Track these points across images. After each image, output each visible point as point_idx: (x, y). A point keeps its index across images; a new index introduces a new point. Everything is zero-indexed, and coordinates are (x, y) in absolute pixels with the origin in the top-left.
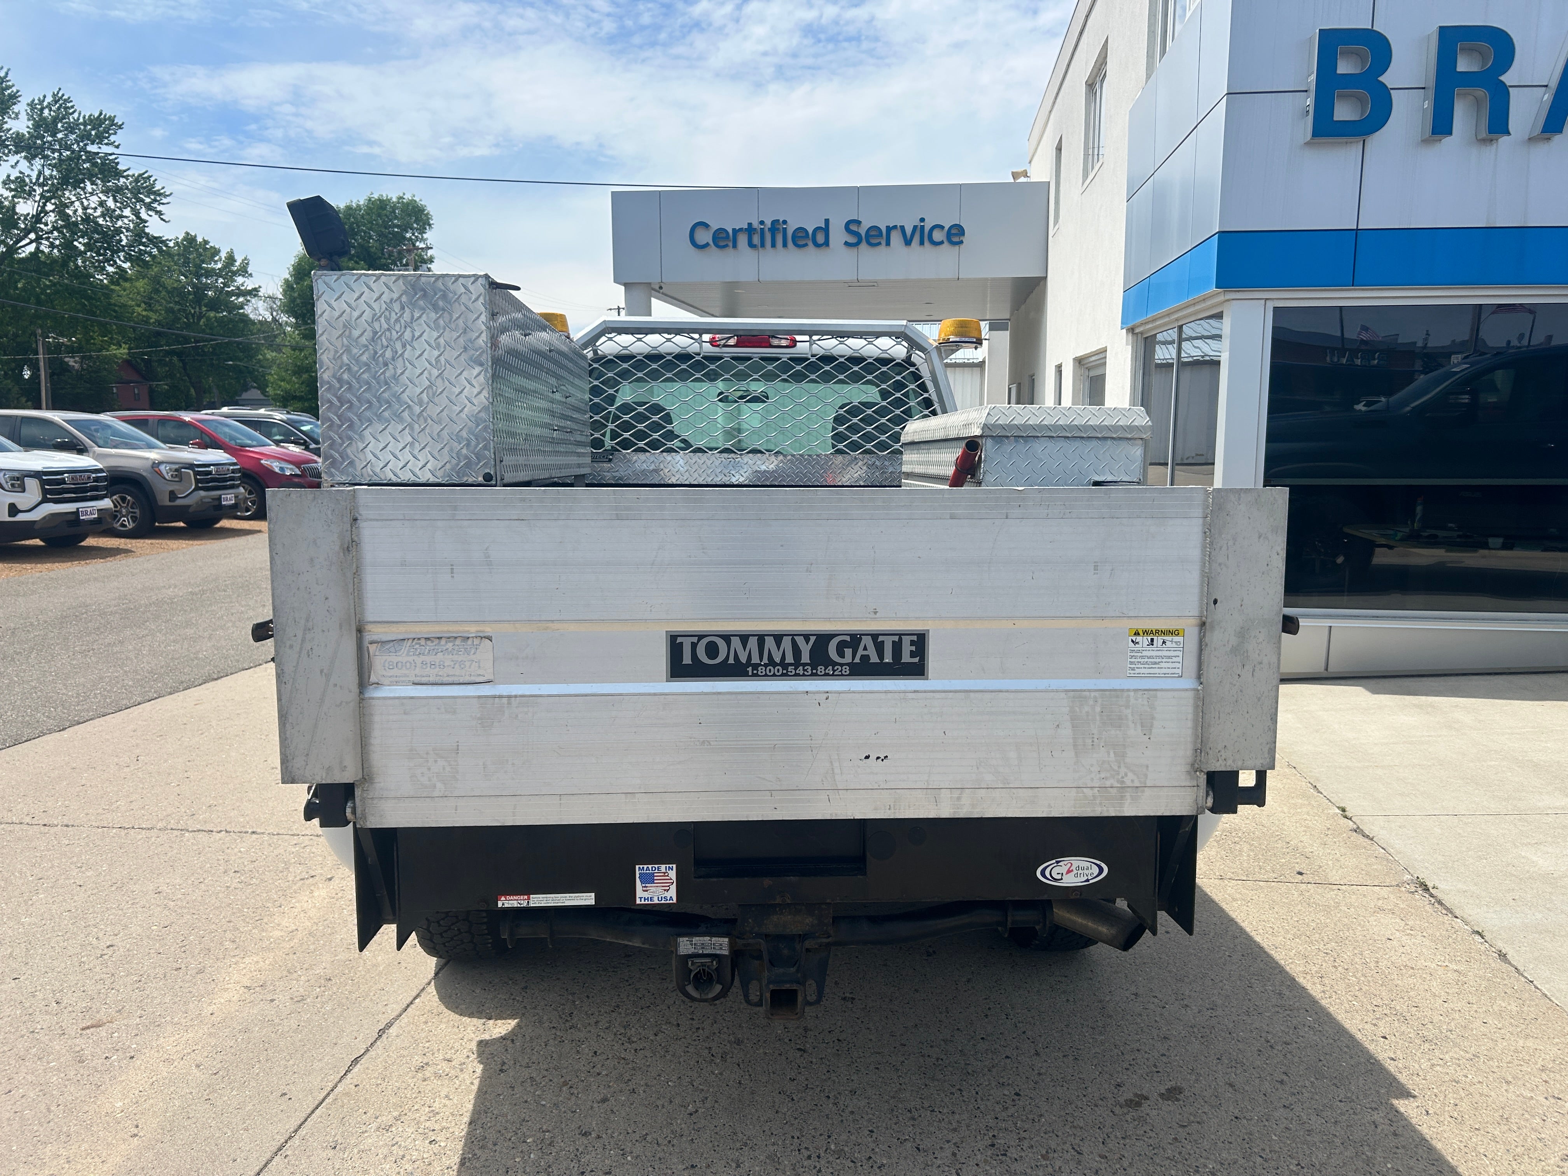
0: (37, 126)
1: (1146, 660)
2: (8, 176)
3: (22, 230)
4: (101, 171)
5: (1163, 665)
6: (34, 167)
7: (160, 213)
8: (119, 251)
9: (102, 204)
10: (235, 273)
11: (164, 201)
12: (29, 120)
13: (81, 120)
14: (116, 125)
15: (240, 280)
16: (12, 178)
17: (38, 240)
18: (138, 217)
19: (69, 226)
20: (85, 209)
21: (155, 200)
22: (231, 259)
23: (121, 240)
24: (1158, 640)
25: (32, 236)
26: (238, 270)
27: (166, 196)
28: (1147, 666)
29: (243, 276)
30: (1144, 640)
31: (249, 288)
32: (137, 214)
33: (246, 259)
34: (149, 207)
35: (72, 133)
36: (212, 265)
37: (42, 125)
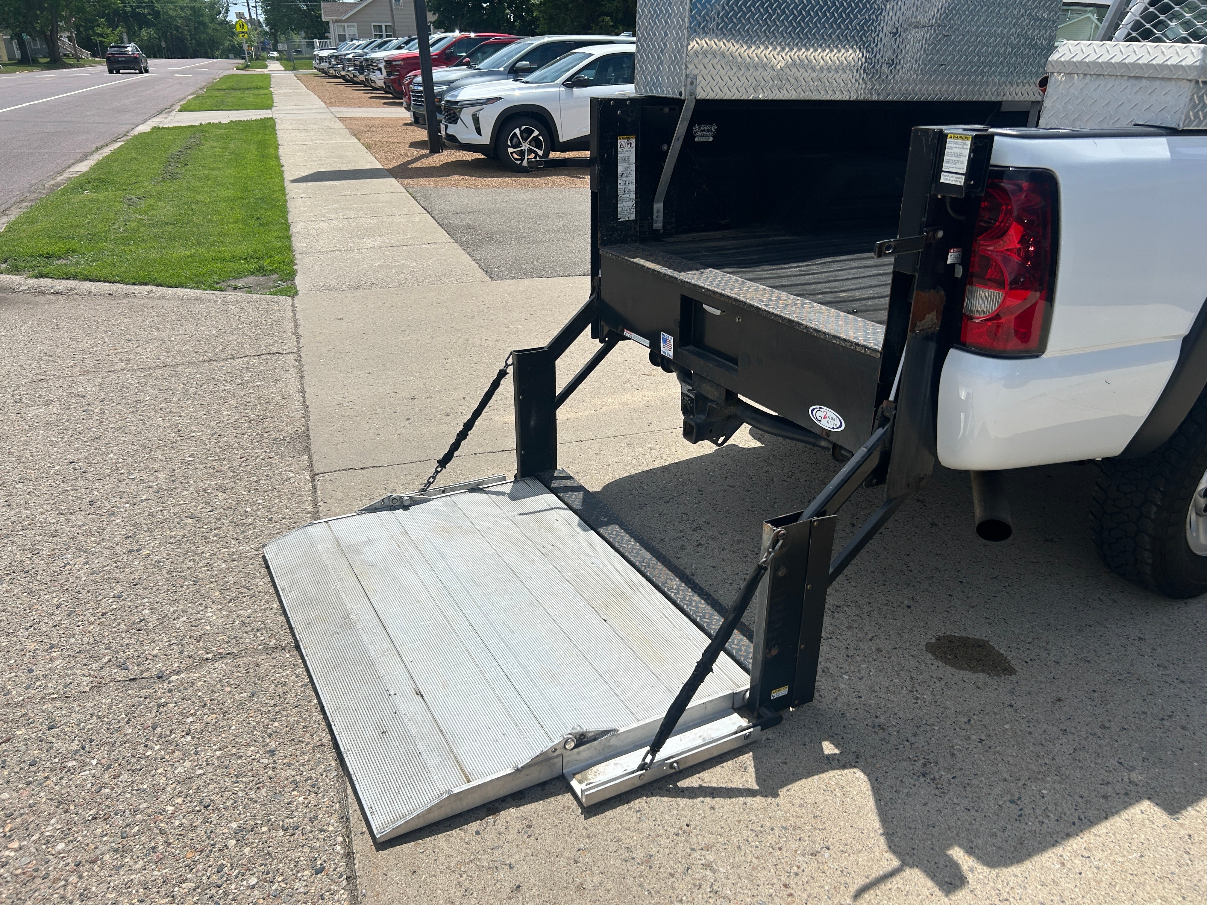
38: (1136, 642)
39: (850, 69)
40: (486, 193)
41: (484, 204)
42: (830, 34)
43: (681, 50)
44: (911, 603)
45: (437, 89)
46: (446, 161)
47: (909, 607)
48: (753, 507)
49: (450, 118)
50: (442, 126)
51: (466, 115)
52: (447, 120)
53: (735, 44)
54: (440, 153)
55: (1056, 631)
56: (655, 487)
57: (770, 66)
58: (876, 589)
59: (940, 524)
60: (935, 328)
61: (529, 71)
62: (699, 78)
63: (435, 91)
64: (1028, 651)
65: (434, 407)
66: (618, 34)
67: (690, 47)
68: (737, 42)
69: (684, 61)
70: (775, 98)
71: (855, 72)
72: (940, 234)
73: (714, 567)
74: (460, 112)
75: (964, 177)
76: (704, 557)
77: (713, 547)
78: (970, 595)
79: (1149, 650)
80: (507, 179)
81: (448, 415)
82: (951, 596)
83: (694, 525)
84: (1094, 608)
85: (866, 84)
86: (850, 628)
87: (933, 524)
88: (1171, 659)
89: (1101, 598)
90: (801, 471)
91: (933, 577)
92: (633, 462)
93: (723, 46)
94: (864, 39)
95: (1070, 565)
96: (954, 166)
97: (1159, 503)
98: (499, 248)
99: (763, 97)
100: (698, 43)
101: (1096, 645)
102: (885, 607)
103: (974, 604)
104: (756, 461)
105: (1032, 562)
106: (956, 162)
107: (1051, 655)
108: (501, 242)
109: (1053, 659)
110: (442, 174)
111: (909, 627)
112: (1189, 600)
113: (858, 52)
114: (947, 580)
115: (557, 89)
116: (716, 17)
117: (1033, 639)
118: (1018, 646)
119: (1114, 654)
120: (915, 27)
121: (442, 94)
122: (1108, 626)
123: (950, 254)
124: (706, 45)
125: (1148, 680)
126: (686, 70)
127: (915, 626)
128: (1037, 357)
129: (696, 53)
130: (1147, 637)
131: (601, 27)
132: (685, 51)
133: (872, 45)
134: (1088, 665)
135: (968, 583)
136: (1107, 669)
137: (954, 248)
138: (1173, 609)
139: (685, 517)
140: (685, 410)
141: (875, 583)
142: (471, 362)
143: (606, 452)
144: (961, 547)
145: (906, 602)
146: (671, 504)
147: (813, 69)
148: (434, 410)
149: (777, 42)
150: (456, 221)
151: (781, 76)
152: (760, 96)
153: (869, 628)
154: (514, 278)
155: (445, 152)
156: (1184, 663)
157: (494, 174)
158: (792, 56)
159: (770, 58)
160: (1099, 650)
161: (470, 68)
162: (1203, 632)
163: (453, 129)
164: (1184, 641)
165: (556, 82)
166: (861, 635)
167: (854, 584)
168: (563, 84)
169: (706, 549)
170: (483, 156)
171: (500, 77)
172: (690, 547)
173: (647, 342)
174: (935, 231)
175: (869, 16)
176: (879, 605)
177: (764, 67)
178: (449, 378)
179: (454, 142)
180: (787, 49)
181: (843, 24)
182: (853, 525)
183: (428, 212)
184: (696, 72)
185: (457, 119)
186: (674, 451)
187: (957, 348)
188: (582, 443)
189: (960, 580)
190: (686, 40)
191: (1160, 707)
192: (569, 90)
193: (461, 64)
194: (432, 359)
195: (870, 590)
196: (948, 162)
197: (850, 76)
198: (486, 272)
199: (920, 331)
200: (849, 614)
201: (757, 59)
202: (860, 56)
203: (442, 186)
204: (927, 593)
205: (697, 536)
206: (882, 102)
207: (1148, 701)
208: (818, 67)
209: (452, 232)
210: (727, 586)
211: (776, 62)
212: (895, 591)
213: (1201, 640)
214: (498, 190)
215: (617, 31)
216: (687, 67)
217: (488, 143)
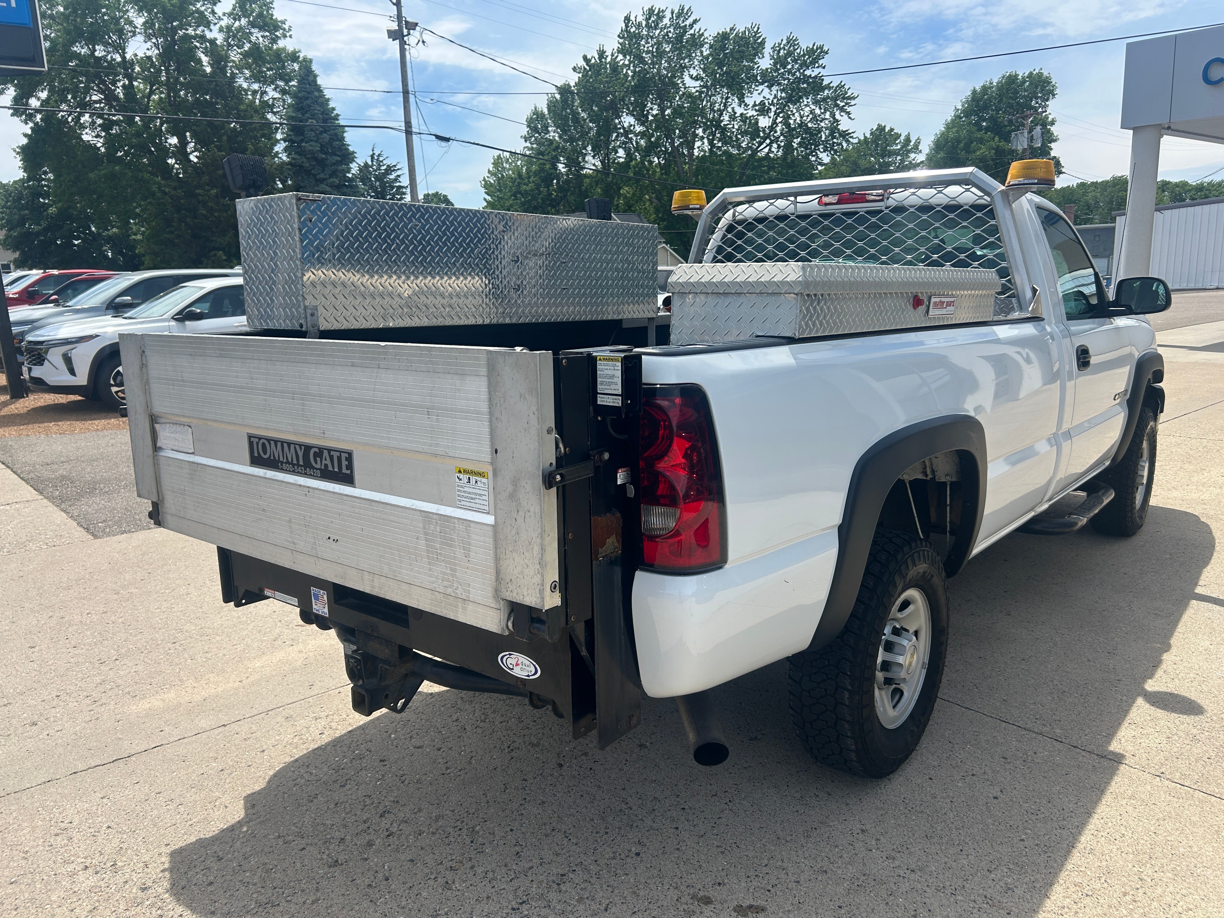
0: (775, 64)
1: (467, 495)
2: (755, 102)
3: (762, 138)
4: (813, 89)
5: (477, 501)
6: (772, 93)
7: (848, 113)
8: (820, 145)
9: (812, 112)
10: (909, 151)
11: (853, 102)
12: (771, 59)
13: (802, 53)
14: (824, 52)
15: (912, 156)
16: (757, 103)
17: (770, 145)
18: (834, 118)
19: (790, 133)
20: (802, 117)
21: (847, 104)
22: (908, 140)
23: (821, 137)
24: (473, 479)
25: (768, 141)
26: (912, 149)
27: (854, 98)
28: (467, 500)
29: (915, 153)
30: (464, 477)
31: (918, 161)
32: (833, 115)
33: (918, 139)
34: (842, 109)
35: (796, 63)
36: (895, 147)
37: (780, 62)
38: (861, 835)
39: (479, 295)
40: (85, 437)
41: (83, 451)
42: (454, 262)
43: (295, 281)
44: (639, 849)
45: (15, 330)
46: (32, 407)
47: (638, 854)
48: (447, 768)
49: (34, 360)
50: (25, 369)
51: (55, 356)
52: (31, 362)
53: (356, 274)
54: (24, 397)
55: (788, 844)
56: (325, 769)
57: (396, 294)
58: (599, 840)
59: (648, 744)
60: (617, 552)
61: (131, 306)
62: (321, 310)
63: (13, 332)
64: (767, 876)
65: (14, 717)
66: (232, 268)
67: (305, 278)
68: (358, 272)
69: (301, 293)
70: (407, 326)
71: (484, 297)
72: (606, 456)
73: (412, 861)
74: (46, 352)
75: (620, 398)
76: (397, 851)
77: (407, 833)
78: (695, 823)
79: (874, 843)
80: (113, 420)
81: (34, 724)
82: (677, 828)
83: (381, 809)
84: (813, 807)
85: (496, 308)
86: (580, 900)
87: (641, 746)
88: (895, 847)
89: (817, 793)
90: (494, 712)
91: (654, 810)
92: (295, 740)
93: (343, 276)
94: (488, 266)
95: (779, 763)
96: (608, 387)
97: (850, 688)
98: (103, 499)
99: (394, 324)
100: (313, 274)
101: (827, 850)
102: (613, 862)
103: (702, 833)
104: (442, 709)
105: (745, 768)
106: (610, 384)
107: (790, 874)
108: (107, 492)
109: (793, 879)
110: (27, 421)
111: (643, 881)
112: (891, 776)
113: (484, 279)
114: (669, 810)
115: (167, 324)
116: (331, 247)
117: (768, 860)
118: (757, 874)
119: (845, 856)
120: (535, 255)
121: (23, 334)
122: (832, 824)
123: (618, 475)
124: (323, 276)
125: (883, 878)
126: (303, 301)
127: (649, 878)
128: (720, 568)
129: (313, 284)
130: (868, 827)
131: (213, 261)
132: (300, 282)
133: (497, 273)
134: (825, 877)
135: (690, 808)
136: (844, 876)
137: (621, 468)
138: (880, 789)
139: (368, 802)
140: (352, 673)
141: (597, 833)
142: (68, 646)
143: (259, 734)
144: (674, 767)
145: (633, 849)
146: (348, 787)
147: (442, 295)
148: (14, 721)
149: (400, 271)
150: (46, 473)
151: (409, 303)
152: (391, 325)
153: (601, 894)
154: (125, 532)
155: (31, 397)
156: (907, 848)
157: (96, 416)
158: (418, 284)
159: (396, 286)
160: (831, 856)
161: (58, 305)
162: (912, 808)
163: (37, 372)
164: (900, 823)
165: (163, 317)
166: (594, 907)
167: (575, 841)
168: (173, 318)
169: (399, 838)
170: (80, 398)
171: (96, 314)
172: (379, 840)
173: (295, 601)
174: (601, 454)
175: (489, 245)
176: (606, 861)
177: (390, 295)
178: (36, 673)
179: (40, 385)
180: (412, 278)
181: (465, 253)
182: (561, 765)
183: (8, 467)
184: (315, 303)
185: (44, 360)
186: (345, 716)
187: (642, 570)
188: (226, 728)
189: (682, 806)
190: (300, 271)
191: (903, 908)
192: (179, 324)
193: (46, 302)
194: (11, 651)
195: (593, 844)
196: (602, 384)
197: (481, 301)
198: (87, 530)
199: (603, 557)
200: (577, 881)
201: (381, 288)
202: (487, 282)
203: (28, 435)
204: (652, 831)
205: (385, 823)
206: (515, 324)
207: (890, 904)
208: (447, 294)
209: (41, 487)
210: (431, 882)
211: (403, 291)
212: (619, 838)
213: (914, 818)
214: (100, 433)
215: (231, 264)
216: (304, 298)
217: (85, 383)
